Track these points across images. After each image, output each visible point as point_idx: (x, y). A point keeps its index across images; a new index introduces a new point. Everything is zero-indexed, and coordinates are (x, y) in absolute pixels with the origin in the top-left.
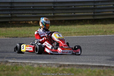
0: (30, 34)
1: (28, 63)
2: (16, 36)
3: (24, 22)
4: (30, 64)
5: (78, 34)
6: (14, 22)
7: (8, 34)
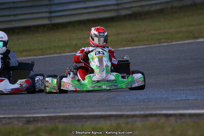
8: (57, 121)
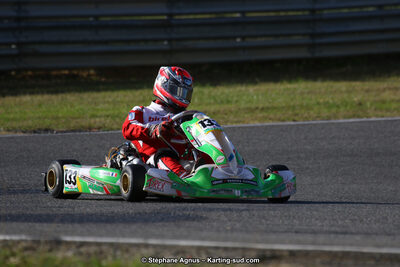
0: (93, 116)
1: (137, 246)
2: (44, 127)
3: (66, 72)
4: (145, 251)
5: (265, 114)
6: (30, 73)
7: (13, 120)
8: (318, 260)
